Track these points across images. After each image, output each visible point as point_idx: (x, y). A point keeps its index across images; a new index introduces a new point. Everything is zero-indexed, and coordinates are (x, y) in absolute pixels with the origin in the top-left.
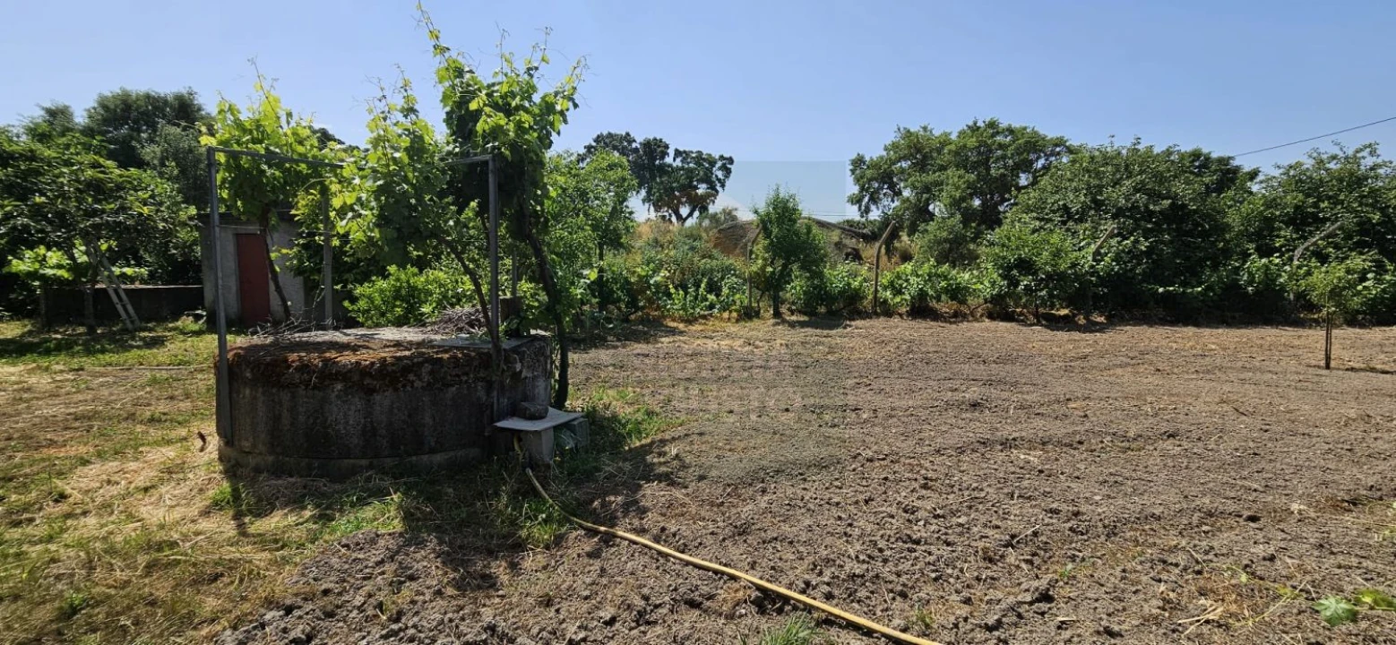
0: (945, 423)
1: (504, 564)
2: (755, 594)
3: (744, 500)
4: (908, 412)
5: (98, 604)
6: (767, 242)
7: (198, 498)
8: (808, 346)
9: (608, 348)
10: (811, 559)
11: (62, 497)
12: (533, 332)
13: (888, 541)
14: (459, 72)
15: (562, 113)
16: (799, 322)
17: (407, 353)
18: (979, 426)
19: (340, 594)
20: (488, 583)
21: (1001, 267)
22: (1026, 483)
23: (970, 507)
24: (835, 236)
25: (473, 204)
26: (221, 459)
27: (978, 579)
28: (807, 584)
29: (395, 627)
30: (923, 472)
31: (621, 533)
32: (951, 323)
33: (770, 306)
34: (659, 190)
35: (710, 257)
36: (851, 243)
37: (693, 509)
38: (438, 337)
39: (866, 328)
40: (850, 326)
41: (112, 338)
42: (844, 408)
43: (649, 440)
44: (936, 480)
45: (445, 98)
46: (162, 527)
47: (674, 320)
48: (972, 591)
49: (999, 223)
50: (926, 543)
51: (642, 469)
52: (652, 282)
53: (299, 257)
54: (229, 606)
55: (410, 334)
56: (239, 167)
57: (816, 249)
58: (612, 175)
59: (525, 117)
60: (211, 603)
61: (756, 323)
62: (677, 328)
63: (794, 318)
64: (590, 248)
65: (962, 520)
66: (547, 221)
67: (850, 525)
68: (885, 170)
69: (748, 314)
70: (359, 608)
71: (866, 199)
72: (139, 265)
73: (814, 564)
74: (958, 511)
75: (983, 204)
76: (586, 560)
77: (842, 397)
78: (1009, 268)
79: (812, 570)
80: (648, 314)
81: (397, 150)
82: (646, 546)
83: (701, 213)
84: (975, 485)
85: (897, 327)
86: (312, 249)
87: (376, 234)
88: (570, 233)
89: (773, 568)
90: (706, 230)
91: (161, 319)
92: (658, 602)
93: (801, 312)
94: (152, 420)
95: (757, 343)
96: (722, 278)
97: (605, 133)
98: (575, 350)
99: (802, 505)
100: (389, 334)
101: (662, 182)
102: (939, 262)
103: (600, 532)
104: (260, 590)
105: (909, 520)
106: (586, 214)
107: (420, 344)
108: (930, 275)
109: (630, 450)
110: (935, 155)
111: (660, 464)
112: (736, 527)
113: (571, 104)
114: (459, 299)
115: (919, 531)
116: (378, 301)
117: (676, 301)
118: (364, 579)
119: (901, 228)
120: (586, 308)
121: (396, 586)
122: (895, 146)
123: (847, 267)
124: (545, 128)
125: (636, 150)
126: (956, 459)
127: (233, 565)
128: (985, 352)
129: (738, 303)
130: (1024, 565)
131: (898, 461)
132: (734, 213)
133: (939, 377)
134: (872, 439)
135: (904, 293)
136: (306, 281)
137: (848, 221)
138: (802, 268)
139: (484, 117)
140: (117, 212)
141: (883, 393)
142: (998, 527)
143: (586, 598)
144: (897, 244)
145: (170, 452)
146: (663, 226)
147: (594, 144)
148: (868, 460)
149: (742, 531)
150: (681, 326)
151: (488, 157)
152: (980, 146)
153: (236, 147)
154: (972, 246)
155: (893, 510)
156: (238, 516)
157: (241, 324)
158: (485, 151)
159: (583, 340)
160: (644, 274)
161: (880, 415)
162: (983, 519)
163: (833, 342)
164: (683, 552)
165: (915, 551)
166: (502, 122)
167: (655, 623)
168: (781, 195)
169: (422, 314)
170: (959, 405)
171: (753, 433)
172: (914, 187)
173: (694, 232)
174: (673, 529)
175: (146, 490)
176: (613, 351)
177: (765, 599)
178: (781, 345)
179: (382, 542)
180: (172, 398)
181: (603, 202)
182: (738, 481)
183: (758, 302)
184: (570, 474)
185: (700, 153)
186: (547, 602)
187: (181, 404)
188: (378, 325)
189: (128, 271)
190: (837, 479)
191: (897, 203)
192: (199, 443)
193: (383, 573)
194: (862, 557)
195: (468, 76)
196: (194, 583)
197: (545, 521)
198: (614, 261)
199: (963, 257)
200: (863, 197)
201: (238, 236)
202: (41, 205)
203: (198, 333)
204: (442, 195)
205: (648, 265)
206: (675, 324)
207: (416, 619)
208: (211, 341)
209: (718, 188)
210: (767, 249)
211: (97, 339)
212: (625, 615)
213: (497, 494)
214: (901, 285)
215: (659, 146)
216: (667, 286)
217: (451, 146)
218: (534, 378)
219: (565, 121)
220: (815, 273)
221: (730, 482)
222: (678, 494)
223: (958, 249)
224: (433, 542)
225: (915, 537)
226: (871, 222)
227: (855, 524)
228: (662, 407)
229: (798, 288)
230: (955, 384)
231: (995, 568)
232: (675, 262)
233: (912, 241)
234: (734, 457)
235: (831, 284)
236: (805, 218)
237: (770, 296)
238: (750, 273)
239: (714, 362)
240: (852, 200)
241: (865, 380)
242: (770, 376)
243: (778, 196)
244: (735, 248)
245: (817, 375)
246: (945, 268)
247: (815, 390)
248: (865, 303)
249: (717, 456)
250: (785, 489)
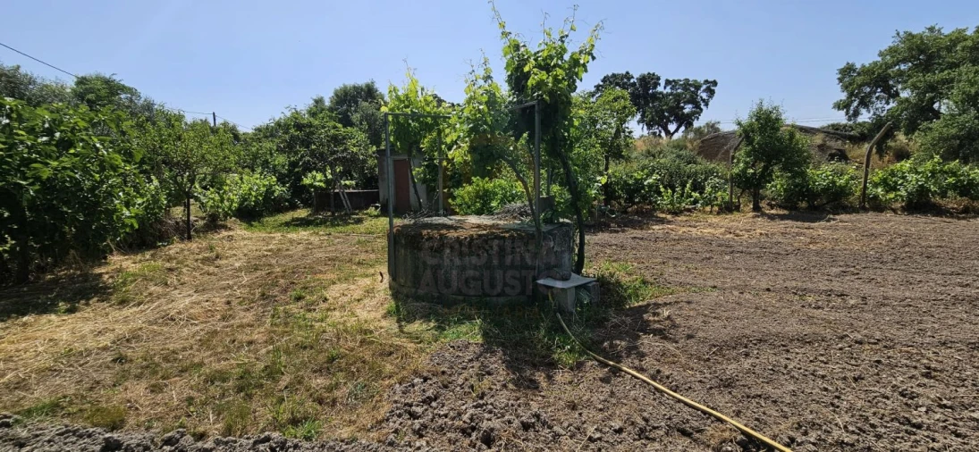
0: (953, 317)
1: (543, 375)
2: (740, 437)
3: (729, 359)
4: (905, 303)
5: (343, 357)
6: (750, 148)
7: (381, 308)
8: (788, 237)
9: (611, 232)
10: (795, 419)
11: (326, 300)
12: (561, 220)
13: (881, 419)
14: (517, 47)
15: (584, 65)
16: (777, 215)
17: (485, 232)
19: (450, 375)
20: (534, 386)
24: (818, 139)
25: (525, 135)
26: (390, 288)
28: (792, 440)
29: (481, 402)
30: (925, 361)
31: (625, 368)
32: (959, 219)
33: (750, 202)
34: (651, 113)
35: (695, 163)
36: (836, 145)
37: (683, 360)
38: (501, 222)
39: (852, 222)
40: (834, 220)
41: (341, 218)
42: (829, 293)
43: (645, 303)
44: (941, 371)
45: (508, 65)
46: (366, 321)
47: (663, 212)
50: (928, 428)
51: (638, 324)
52: (645, 183)
53: (424, 172)
54: (396, 370)
55: (485, 220)
56: (398, 122)
57: (800, 152)
58: (617, 105)
59: (559, 71)
60: (389, 368)
61: (736, 215)
62: (666, 218)
63: (773, 212)
64: (599, 160)
66: (571, 142)
67: (838, 397)
68: (879, 74)
69: (729, 208)
70: (461, 386)
71: (855, 104)
72: (352, 179)
73: (798, 424)
74: (970, 405)
76: (600, 383)
77: (827, 283)
79: (797, 429)
80: (642, 208)
81: (480, 104)
82: (645, 381)
83: (686, 128)
85: (889, 221)
86: (432, 168)
87: (469, 158)
88: (585, 150)
89: (757, 419)
90: (691, 141)
91: (361, 209)
92: (656, 425)
93: (780, 207)
94: (359, 263)
95: (738, 231)
96: (706, 179)
97: (610, 74)
98: (589, 232)
99: (785, 372)
100: (473, 219)
101: (654, 107)
102: (947, 158)
103: (610, 365)
104: (412, 365)
105: (906, 404)
106: (597, 136)
107: (492, 226)
108: (933, 172)
109: (631, 308)
110: (943, 53)
111: (655, 321)
112: (721, 380)
113: (590, 57)
114: (513, 198)
115: (919, 416)
116: (467, 200)
117: (665, 198)
118: (463, 369)
119: (896, 127)
120: (595, 203)
121: (480, 377)
122: (892, 51)
123: (831, 168)
124: (572, 77)
125: (634, 84)
126: (967, 355)
127: (398, 348)
129: (720, 199)
131: (890, 348)
132: (717, 126)
133: (944, 272)
134: (861, 324)
135: (899, 190)
136: (428, 186)
137: (833, 125)
138: (784, 169)
139: (533, 76)
140: (343, 152)
141: (873, 282)
143: (601, 410)
144: (891, 143)
145: (368, 281)
146: (654, 140)
147: (601, 83)
148: (856, 342)
149: (728, 384)
150: (669, 217)
151: (534, 102)
153: (397, 112)
155: (888, 391)
156: (399, 321)
157: (399, 213)
158: (533, 98)
159: (593, 226)
160: (639, 177)
161: (871, 302)
163: (815, 233)
164: (675, 391)
165: (915, 434)
166: (544, 77)
167: (654, 440)
168: (765, 108)
169: (492, 208)
171: (737, 307)
172: (914, 87)
173: (681, 143)
174: (667, 373)
175: (359, 300)
176: (615, 235)
177: (750, 443)
178: (761, 234)
179: (471, 348)
180: (367, 251)
181: (608, 127)
182: (723, 344)
183: (738, 198)
184: (587, 321)
185: (687, 80)
186: (573, 407)
187: (371, 255)
188: (466, 214)
189: (348, 182)
190: (822, 355)
191: (892, 105)
192: (380, 278)
193: (473, 367)
194: (851, 428)
195: (522, 49)
196: (381, 355)
197: (570, 351)
198: (618, 169)
199: (977, 153)
200: (852, 102)
201: (395, 161)
202: (314, 150)
203: (377, 216)
204: (505, 131)
205: (642, 171)
206: (664, 216)
207: (492, 400)
208: (384, 221)
209: (702, 106)
210: (748, 154)
211: (335, 219)
212: (630, 428)
213: (538, 328)
214: (896, 182)
215: (652, 79)
216: (658, 187)
217: (512, 97)
218: (562, 252)
219: (586, 71)
220: (797, 173)
221: (715, 343)
222: (670, 346)
223: (970, 145)
224: (500, 354)
225: (914, 421)
226: (860, 124)
227: (843, 397)
228: (655, 279)
229: (779, 186)
230: (964, 280)
232: (665, 167)
233: (910, 140)
234: (718, 324)
235: (814, 183)
236: (788, 126)
237: (750, 193)
238: (731, 174)
239: (698, 247)
240: (839, 106)
241: (852, 269)
242: (752, 261)
243: (761, 109)
244: (717, 155)
245: (799, 262)
246: (954, 164)
247: (797, 274)
248: (852, 199)
249: (704, 322)
250: (768, 356)
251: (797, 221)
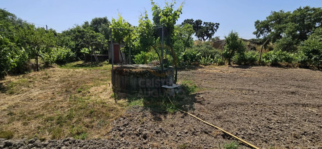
0: (282, 97)
1: (163, 116)
2: (222, 133)
3: (220, 110)
4: (270, 93)
5: (95, 112)
6: (228, 45)
7: (109, 95)
8: (238, 73)
9: (186, 71)
10: (238, 128)
11: (89, 92)
12: (170, 66)
13: (261, 127)
14: (157, 8)
15: (178, 15)
16: (235, 66)
17: (145, 70)
18: (295, 99)
19: (133, 117)
20: (160, 119)
21: (306, 52)
22: (311, 117)
23: (290, 122)
24: (248, 43)
25: (159, 38)
26: (112, 88)
27: (292, 142)
28: (237, 134)
29: (143, 125)
30: (274, 110)
31: (189, 114)
32: (285, 68)
33: (228, 62)
34: (199, 33)
35: (212, 49)
36: (253, 45)
37: (206, 111)
38: (150, 67)
39: (256, 69)
40: (251, 68)
41: (95, 64)
42: (249, 90)
43: (196, 93)
44: (278, 113)
45: (153, 14)
46: (104, 100)
47: (202, 65)
48: (289, 145)
49: (306, 39)
50: (274, 129)
51: (193, 99)
52: (197, 55)
53: (124, 49)
54: (114, 116)
55: (145, 66)
56: (115, 31)
57: (243, 47)
58: (188, 30)
59: (170, 17)
60: (112, 115)
61: (223, 66)
62: (202, 67)
63: (234, 65)
64: (182, 47)
65: (287, 125)
66: (174, 41)
67: (250, 121)
68: (266, 24)
69: (221, 64)
70: (136, 120)
71: (259, 33)
72: (99, 51)
73: (239, 129)
74: (285, 122)
75: (300, 33)
76: (181, 118)
77: (249, 87)
78: (309, 53)
79: (238, 130)
80: (195, 63)
81: (144, 26)
82: (195, 117)
83: (210, 38)
84: (292, 116)
85: (266, 69)
86: (127, 48)
87: (140, 45)
88: (178, 44)
89: (227, 128)
90: (211, 42)
91: (102, 61)
92: (198, 131)
93: (236, 64)
94: (101, 80)
95: (224, 71)
96: (215, 55)
97: (186, 19)
98: (179, 70)
99: (236, 114)
100: (141, 66)
101: (200, 31)
102: (283, 50)
103: (184, 113)
104: (120, 114)
105: (268, 122)
106: (182, 39)
107: (147, 68)
108: (279, 54)
109: (191, 95)
110: (284, 19)
111: (198, 99)
112: (217, 116)
113: (180, 13)
114: (155, 59)
115: (272, 126)
116: (139, 59)
117: (202, 60)
118: (137, 115)
119: (270, 40)
120: (181, 61)
121: (143, 117)
122: (270, 17)
123: (251, 52)
124: (174, 19)
125: (194, 23)
126: (285, 108)
127: (115, 108)
128: (297, 78)
129: (219, 61)
130: (309, 141)
131: (265, 106)
132: (219, 38)
133: (280, 84)
134: (258, 99)
135: (270, 59)
136: (126, 54)
137: (252, 39)
138: (238, 52)
139: (162, 18)
140: (95, 41)
141: (261, 87)
142: (299, 129)
143: (181, 127)
144: (268, 45)
145: (104, 86)
146: (200, 42)
147: (184, 22)
148: (256, 105)
149: (219, 118)
150: (203, 66)
151: (162, 27)
152: (301, 15)
153: (115, 28)
154: (295, 46)
155: (264, 119)
156: (115, 99)
157: (115, 63)
158: (161, 25)
159: (180, 69)
160: (195, 53)
161: (260, 93)
162: (295, 126)
163: (246, 72)
164: (204, 120)
165: (270, 131)
166: (165, 19)
167: (197, 135)
168: (233, 33)
169: (147, 62)
170: (287, 92)
171: (223, 94)
172: (275, 29)
173: (208, 43)
174: (201, 115)
175: (101, 92)
176: (187, 72)
177: (225, 135)
178: (230, 72)
179: (140, 108)
180: (104, 76)
181: (185, 36)
182: (218, 105)
183: (224, 61)
184: (177, 99)
185: (210, 23)
186: (172, 126)
187: (106, 77)
188: (139, 64)
189: (97, 52)
190: (246, 108)
191: (269, 34)
192: (109, 85)
193: (140, 114)
194: (253, 130)
195: (158, 9)
196: (109, 111)
197: (172, 108)
198: (188, 50)
199: (291, 49)
200: (258, 32)
201: (114, 45)
202: (85, 40)
203: (108, 64)
204: (152, 36)
205: (196, 51)
206: (202, 66)
207: (147, 124)
208: (110, 66)
209: (215, 31)
210: (228, 47)
211: (93, 64)
212: (190, 132)
213: (162, 101)
214: (269, 57)
215: (200, 22)
216: (200, 57)
217: (154, 25)
218: (170, 77)
219: (179, 17)
220: (242, 53)
221: (216, 105)
222: (203, 106)
223: (289, 47)
224: (149, 110)
225: (270, 127)
226: (260, 39)
227: (251, 121)
228: (199, 86)
229: (236, 57)
230: (286, 86)
231: (298, 140)
232: (203, 50)
233: (273, 44)
234: (217, 99)
235: (246, 57)
236: (240, 39)
237: (228, 59)
238: (222, 53)
239: (212, 75)
240: (254, 33)
241: (256, 83)
242: (227, 80)
243: (232, 33)
244: (218, 47)
245: (241, 81)
246: (285, 52)
247: (240, 84)
248: (257, 62)
249: (213, 99)
250: (231, 109)
251: (241, 68)
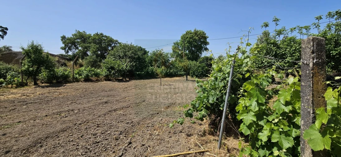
0: (100, 109)
4: (89, 108)
6: (29, 60)
8: (51, 93)
13: (90, 145)
16: (45, 86)
18: (108, 107)
21: (107, 68)
22: (121, 118)
23: (110, 128)
24: (57, 59)
27: (115, 145)
30: (97, 123)
32: (96, 83)
33: (32, 81)
36: (63, 61)
39: (71, 86)
40: (66, 86)
42: (68, 111)
44: (100, 124)
48: (114, 149)
49: (106, 58)
50: (101, 142)
57: (51, 62)
61: (26, 88)
63: (43, 85)
65: (109, 132)
67: (78, 145)
68: (73, 41)
69: (21, 85)
71: (67, 49)
74: (107, 130)
75: (101, 53)
77: (67, 107)
78: (109, 69)
84: (110, 122)
85: (81, 85)
93: (46, 83)
95: (28, 94)
96: (7, 72)
99: (59, 146)
102: (91, 67)
105: (95, 137)
110: (87, 39)
115: (98, 139)
119: (79, 57)
122: (75, 35)
128: (106, 89)
129: (16, 81)
130: (124, 138)
131: (89, 122)
132: (10, 48)
134: (80, 118)
135: (82, 75)
137: (61, 55)
138: (46, 68)
141: (80, 104)
142: (117, 131)
144: (78, 62)
148: (80, 124)
152: (99, 39)
154: (99, 63)
155: (90, 136)
161: (81, 110)
162: (114, 130)
163: (60, 91)
165: (98, 145)
168: (35, 44)
170: (102, 103)
171: (33, 127)
172: (82, 47)
178: (39, 94)
182: (29, 147)
183: (26, 80)
190: (70, 133)
191: (77, 51)
194: (83, 154)
199: (97, 66)
200: (66, 48)
210: (29, 62)
214: (81, 73)
220: (51, 70)
223: (96, 64)
225: (98, 141)
226: (69, 55)
227: (79, 144)
229: (44, 75)
230: (100, 98)
231: (118, 141)
233: (83, 61)
235: (58, 74)
236: (45, 52)
237: (32, 78)
238: (22, 70)
239: (6, 105)
240: (62, 48)
241: (74, 101)
242: (37, 106)
243: (33, 44)
244: (12, 61)
245: (56, 102)
246: (93, 69)
247: (57, 107)
248: (70, 78)
250: (51, 142)
251: (53, 87)
